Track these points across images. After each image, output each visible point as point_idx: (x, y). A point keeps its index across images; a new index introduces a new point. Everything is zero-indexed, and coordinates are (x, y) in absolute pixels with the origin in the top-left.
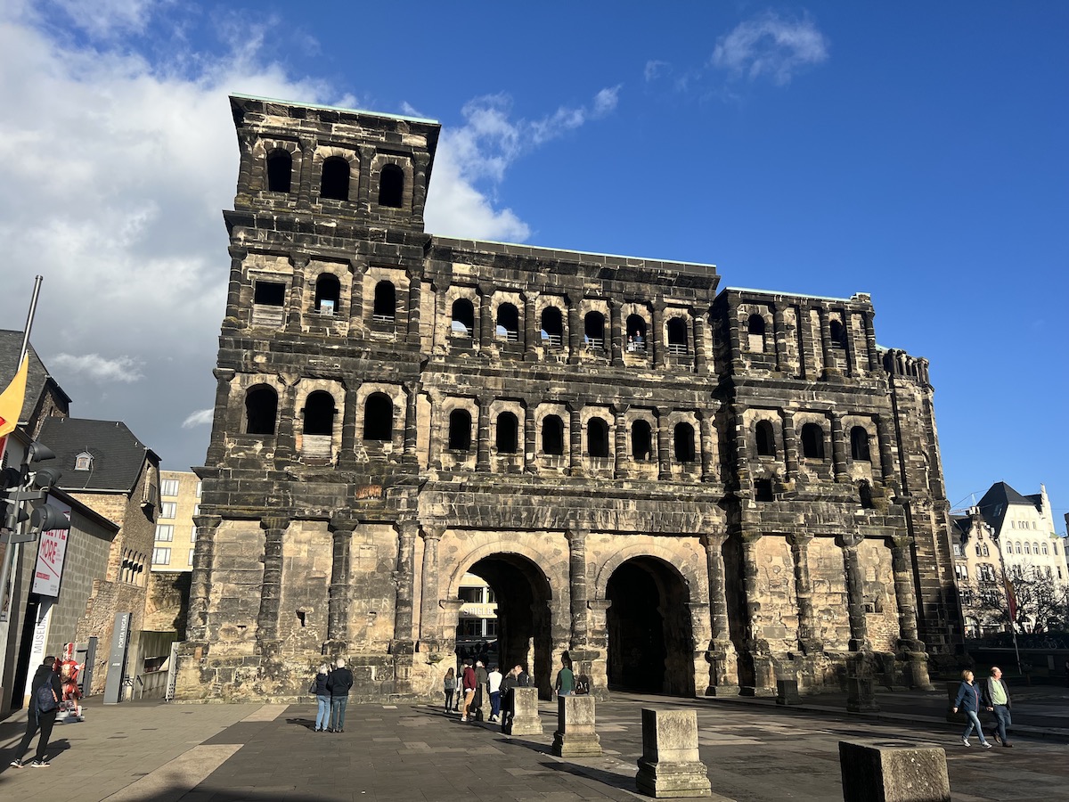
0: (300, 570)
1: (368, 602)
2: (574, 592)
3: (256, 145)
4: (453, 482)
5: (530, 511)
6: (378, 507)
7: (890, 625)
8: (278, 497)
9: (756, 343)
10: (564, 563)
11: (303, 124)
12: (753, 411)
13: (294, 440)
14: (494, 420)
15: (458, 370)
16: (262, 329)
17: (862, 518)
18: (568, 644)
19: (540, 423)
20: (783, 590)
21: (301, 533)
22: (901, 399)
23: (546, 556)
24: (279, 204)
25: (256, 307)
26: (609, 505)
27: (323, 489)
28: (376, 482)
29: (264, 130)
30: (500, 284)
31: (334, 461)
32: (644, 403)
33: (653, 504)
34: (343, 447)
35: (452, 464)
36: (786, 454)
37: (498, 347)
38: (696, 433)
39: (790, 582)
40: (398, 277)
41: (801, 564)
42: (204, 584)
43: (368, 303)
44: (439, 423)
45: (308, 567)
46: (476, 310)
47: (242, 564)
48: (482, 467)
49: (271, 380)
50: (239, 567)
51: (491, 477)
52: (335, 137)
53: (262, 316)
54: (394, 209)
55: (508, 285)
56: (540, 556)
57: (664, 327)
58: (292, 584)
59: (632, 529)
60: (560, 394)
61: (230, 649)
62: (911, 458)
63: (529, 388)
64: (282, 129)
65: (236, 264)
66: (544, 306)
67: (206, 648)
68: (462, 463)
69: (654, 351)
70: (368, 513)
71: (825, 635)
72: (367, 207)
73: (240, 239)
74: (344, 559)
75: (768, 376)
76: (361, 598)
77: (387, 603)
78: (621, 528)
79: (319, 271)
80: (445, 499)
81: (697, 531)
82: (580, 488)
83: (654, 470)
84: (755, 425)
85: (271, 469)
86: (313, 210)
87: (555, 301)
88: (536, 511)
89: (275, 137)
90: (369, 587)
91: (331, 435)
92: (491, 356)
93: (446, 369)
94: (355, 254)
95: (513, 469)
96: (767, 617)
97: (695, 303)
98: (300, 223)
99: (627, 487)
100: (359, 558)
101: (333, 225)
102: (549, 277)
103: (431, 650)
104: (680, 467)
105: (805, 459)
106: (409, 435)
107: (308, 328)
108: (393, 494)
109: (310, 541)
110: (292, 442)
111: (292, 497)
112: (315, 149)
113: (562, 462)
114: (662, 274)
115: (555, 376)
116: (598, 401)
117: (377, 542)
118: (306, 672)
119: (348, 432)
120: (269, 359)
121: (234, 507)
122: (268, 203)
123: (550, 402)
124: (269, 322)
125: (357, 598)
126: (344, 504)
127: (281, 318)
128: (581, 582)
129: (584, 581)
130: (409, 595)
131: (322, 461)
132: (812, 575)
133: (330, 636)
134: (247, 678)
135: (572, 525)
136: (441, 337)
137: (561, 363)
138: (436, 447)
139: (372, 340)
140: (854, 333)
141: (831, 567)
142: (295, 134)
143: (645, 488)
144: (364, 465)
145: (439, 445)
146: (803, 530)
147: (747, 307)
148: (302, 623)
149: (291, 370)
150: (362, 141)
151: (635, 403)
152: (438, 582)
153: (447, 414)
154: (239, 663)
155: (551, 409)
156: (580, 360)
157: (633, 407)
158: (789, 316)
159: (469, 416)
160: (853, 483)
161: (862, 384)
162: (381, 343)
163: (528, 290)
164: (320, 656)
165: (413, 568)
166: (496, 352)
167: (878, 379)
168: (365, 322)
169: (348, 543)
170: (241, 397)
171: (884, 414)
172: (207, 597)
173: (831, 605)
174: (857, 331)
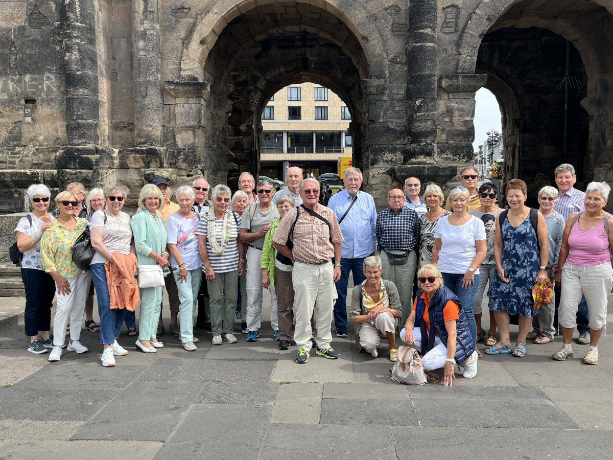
76: (7, 74)
77: (50, 82)
103: (147, 165)
128: (426, 40)
129: (432, 40)
130: (83, 65)
152: (157, 50)
165: (87, 18)
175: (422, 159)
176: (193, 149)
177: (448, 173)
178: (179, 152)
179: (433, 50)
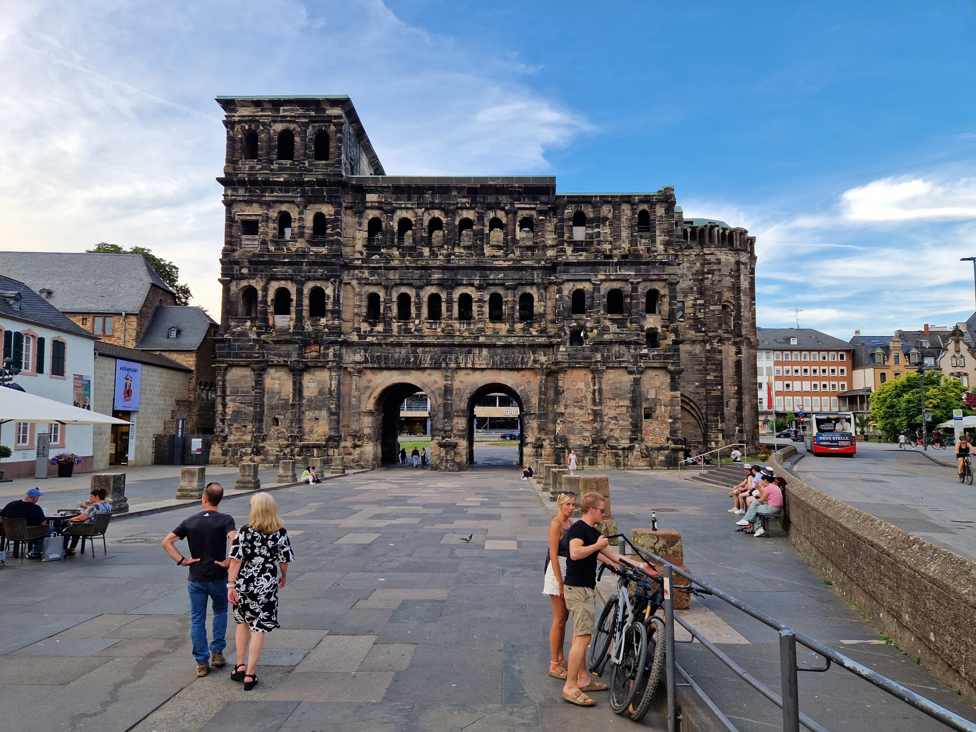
0: (275, 395)
1: (314, 413)
2: (445, 405)
3: (236, 129)
4: (367, 340)
5: (416, 358)
6: (317, 357)
7: (663, 427)
8: (258, 353)
9: (579, 233)
10: (440, 388)
11: (262, 110)
12: (571, 285)
13: (268, 319)
14: (395, 299)
15: (369, 268)
16: (246, 251)
17: (646, 355)
18: (441, 438)
19: (426, 299)
20: (583, 404)
21: (275, 373)
22: (709, 264)
23: (428, 385)
24: (252, 168)
25: (244, 237)
26: (469, 352)
27: (284, 348)
28: (316, 343)
29: (238, 118)
30: (398, 206)
31: (291, 331)
32: (497, 282)
33: (499, 351)
34: (296, 322)
35: (369, 329)
36: (593, 312)
37: (398, 250)
38: (535, 300)
39: (589, 399)
40: (327, 210)
41: (597, 387)
42: (222, 403)
43: (309, 228)
44: (358, 303)
45: (279, 393)
46: (383, 224)
47: (243, 392)
48: (387, 330)
49: (253, 283)
50: (241, 393)
51: (392, 336)
52: (282, 117)
53: (247, 242)
54: (324, 162)
55: (403, 206)
57: (517, 226)
58: (271, 403)
59: (484, 366)
60: (438, 279)
61: (239, 438)
62: (712, 308)
63: (417, 276)
64: (249, 116)
65: (228, 211)
66: (430, 217)
67: (225, 438)
68: (374, 328)
69: (508, 244)
70: (310, 362)
71: (611, 434)
72: (304, 164)
73: (228, 195)
74: (299, 389)
75: (583, 257)
76: (310, 411)
77: (324, 413)
78: (477, 366)
79: (277, 210)
80: (362, 351)
81: (529, 366)
82: (449, 341)
83: (503, 328)
84: (572, 293)
85: (253, 336)
86: (272, 170)
87: (437, 213)
88: (420, 357)
89: (246, 122)
90: (315, 405)
91: (290, 315)
92: (391, 256)
93: (361, 268)
94: (298, 197)
95: (408, 331)
96: (570, 422)
97: (540, 205)
98: (262, 181)
99: (482, 339)
100: (308, 387)
101: (282, 179)
102: (432, 196)
103: (354, 440)
104: (523, 324)
105: (609, 315)
106: (337, 314)
107: (273, 248)
108: (325, 350)
109: (280, 377)
110: (266, 320)
111: (267, 353)
112: (271, 127)
113: (440, 323)
114: (511, 187)
115: (434, 268)
116: (465, 282)
117: (318, 378)
118: (278, 451)
119: (299, 312)
120: (250, 271)
121: (235, 360)
122: (245, 168)
123: (433, 285)
124: (251, 246)
125: (308, 410)
126: (296, 356)
127: (257, 243)
128: (448, 400)
129: (451, 400)
130: (336, 409)
131: (284, 331)
132: (605, 395)
133: (292, 432)
134: (246, 454)
135: (443, 365)
136: (359, 246)
137: (440, 257)
138: (356, 319)
139: (311, 253)
140: (658, 219)
141: (621, 389)
142: (258, 118)
143: (494, 340)
144: (308, 332)
145: (360, 317)
146: (599, 364)
147: (573, 206)
148: (277, 425)
149: (263, 276)
150: (299, 117)
151: (491, 282)
152: (359, 401)
153: (364, 297)
154: (242, 446)
155: (433, 290)
156: (454, 254)
157: (489, 285)
158: (606, 211)
159: (378, 296)
160: (642, 330)
161: (658, 257)
162: (316, 254)
163: (417, 208)
164: (287, 442)
165: (339, 393)
166: (396, 253)
167: (673, 252)
168: (307, 241)
169: (301, 379)
170: (238, 294)
171: (673, 279)
172: (224, 411)
173: (618, 414)
174: (661, 216)
175: (447, 439)
176: (369, 434)
177: (454, 444)
178: (364, 436)
179: (452, 404)
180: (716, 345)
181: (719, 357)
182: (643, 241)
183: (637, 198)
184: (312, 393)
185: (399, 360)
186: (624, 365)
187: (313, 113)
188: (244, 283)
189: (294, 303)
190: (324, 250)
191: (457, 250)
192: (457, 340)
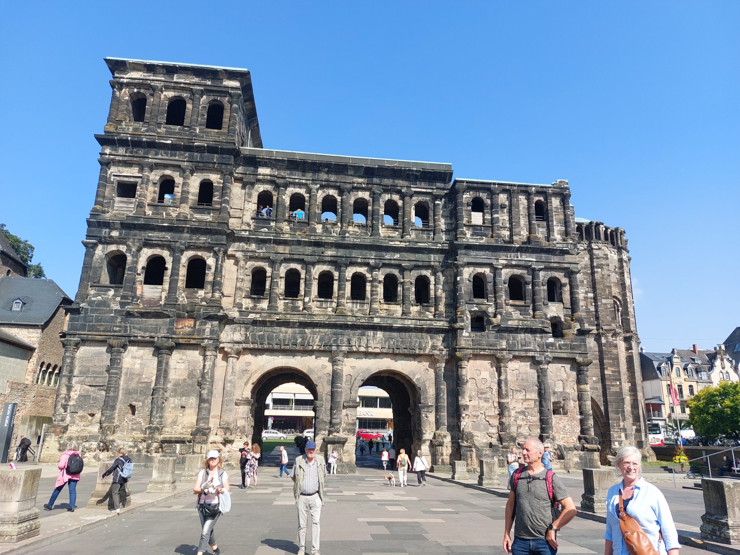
0: (134, 377)
1: (180, 399)
2: (333, 394)
3: (123, 91)
4: (249, 317)
5: (304, 339)
6: (191, 334)
7: (573, 424)
8: (120, 327)
9: (477, 218)
10: (328, 374)
11: (155, 75)
12: (471, 269)
13: (136, 288)
14: (283, 275)
15: (257, 240)
16: (119, 214)
17: (552, 345)
18: (327, 432)
19: (317, 277)
20: (488, 396)
21: (137, 351)
22: (598, 258)
23: (315, 370)
24: (135, 129)
25: (117, 199)
26: (363, 334)
27: (152, 321)
28: (191, 317)
29: (128, 80)
30: (291, 180)
31: (162, 303)
32: (393, 262)
33: (395, 334)
34: (168, 293)
35: (251, 305)
36: (495, 297)
37: (289, 224)
38: (431, 283)
39: (494, 390)
41: (503, 377)
42: (66, 385)
43: (193, 195)
44: (242, 277)
45: (140, 375)
46: (275, 198)
47: (94, 372)
48: (272, 307)
49: (123, 248)
50: (92, 374)
51: (277, 314)
52: (175, 83)
53: (121, 205)
54: (216, 130)
55: (297, 181)
56: (310, 370)
57: (412, 209)
58: (128, 386)
59: (378, 351)
60: (331, 256)
61: (82, 430)
62: (604, 301)
63: (309, 252)
64: (139, 79)
65: (103, 171)
66: (324, 195)
67: (66, 428)
68: (258, 305)
69: (403, 225)
70: (182, 338)
71: (520, 430)
72: (195, 130)
73: (106, 154)
74: (163, 370)
75: (484, 241)
76: (175, 397)
77: (193, 400)
78: (370, 350)
79: (160, 173)
80: (243, 329)
81: (427, 352)
82: (341, 321)
83: (398, 309)
84: (472, 277)
85: (116, 307)
86: (158, 133)
87: (331, 191)
88: (308, 338)
89: (135, 85)
90: (183, 390)
91: (162, 284)
92: (282, 230)
93: (248, 239)
94: (184, 161)
95: (295, 308)
96: (475, 416)
97: (435, 190)
98: (147, 142)
99: (376, 320)
100: (176, 369)
101: (169, 142)
102: (327, 174)
103: (225, 434)
104: (419, 307)
105: (511, 301)
106: (216, 285)
107: (151, 212)
108: (201, 325)
109: (142, 357)
110: (133, 289)
111: (130, 327)
112: (162, 92)
113: (331, 302)
114: (409, 170)
115: (327, 244)
116: (359, 260)
117: (189, 358)
118: (131, 447)
119: (173, 282)
120: (121, 234)
121: (89, 333)
122: (128, 129)
123: (324, 262)
124: (125, 209)
125: (173, 397)
126: (165, 332)
127: (133, 206)
128: (338, 388)
129: (341, 388)
130: (208, 395)
131: (154, 302)
132: (511, 385)
133: (151, 422)
134: (89, 450)
135: (334, 348)
136: (248, 217)
137: (335, 234)
138: (239, 293)
139: (194, 220)
140: (554, 210)
141: (527, 381)
142: (149, 82)
143: (390, 321)
144: (183, 305)
145: (242, 292)
146: (505, 352)
147: (471, 192)
148: (133, 413)
149: (136, 241)
150: (194, 84)
151: (387, 262)
152: (234, 387)
153: (249, 272)
154: (86, 439)
155: (325, 268)
156: (348, 232)
157: (385, 265)
158: (503, 198)
159: (265, 272)
160: (547, 319)
161: (558, 245)
162: (200, 221)
163: (312, 184)
164: (142, 436)
165: (212, 377)
166: (286, 227)
167: (571, 242)
168: (190, 208)
169: (168, 359)
170: (102, 260)
171: (574, 268)
172: (68, 395)
173: (526, 408)
174: (556, 208)
175: (335, 434)
176: (244, 427)
177: (344, 440)
178: (238, 428)
179: (341, 392)
180: (611, 339)
181: (614, 351)
182: (541, 230)
183: (534, 188)
184: (179, 375)
185: (284, 340)
186: (531, 354)
187: (209, 83)
188: (113, 248)
189: (169, 272)
190: (208, 218)
191: (350, 229)
192: (350, 321)
